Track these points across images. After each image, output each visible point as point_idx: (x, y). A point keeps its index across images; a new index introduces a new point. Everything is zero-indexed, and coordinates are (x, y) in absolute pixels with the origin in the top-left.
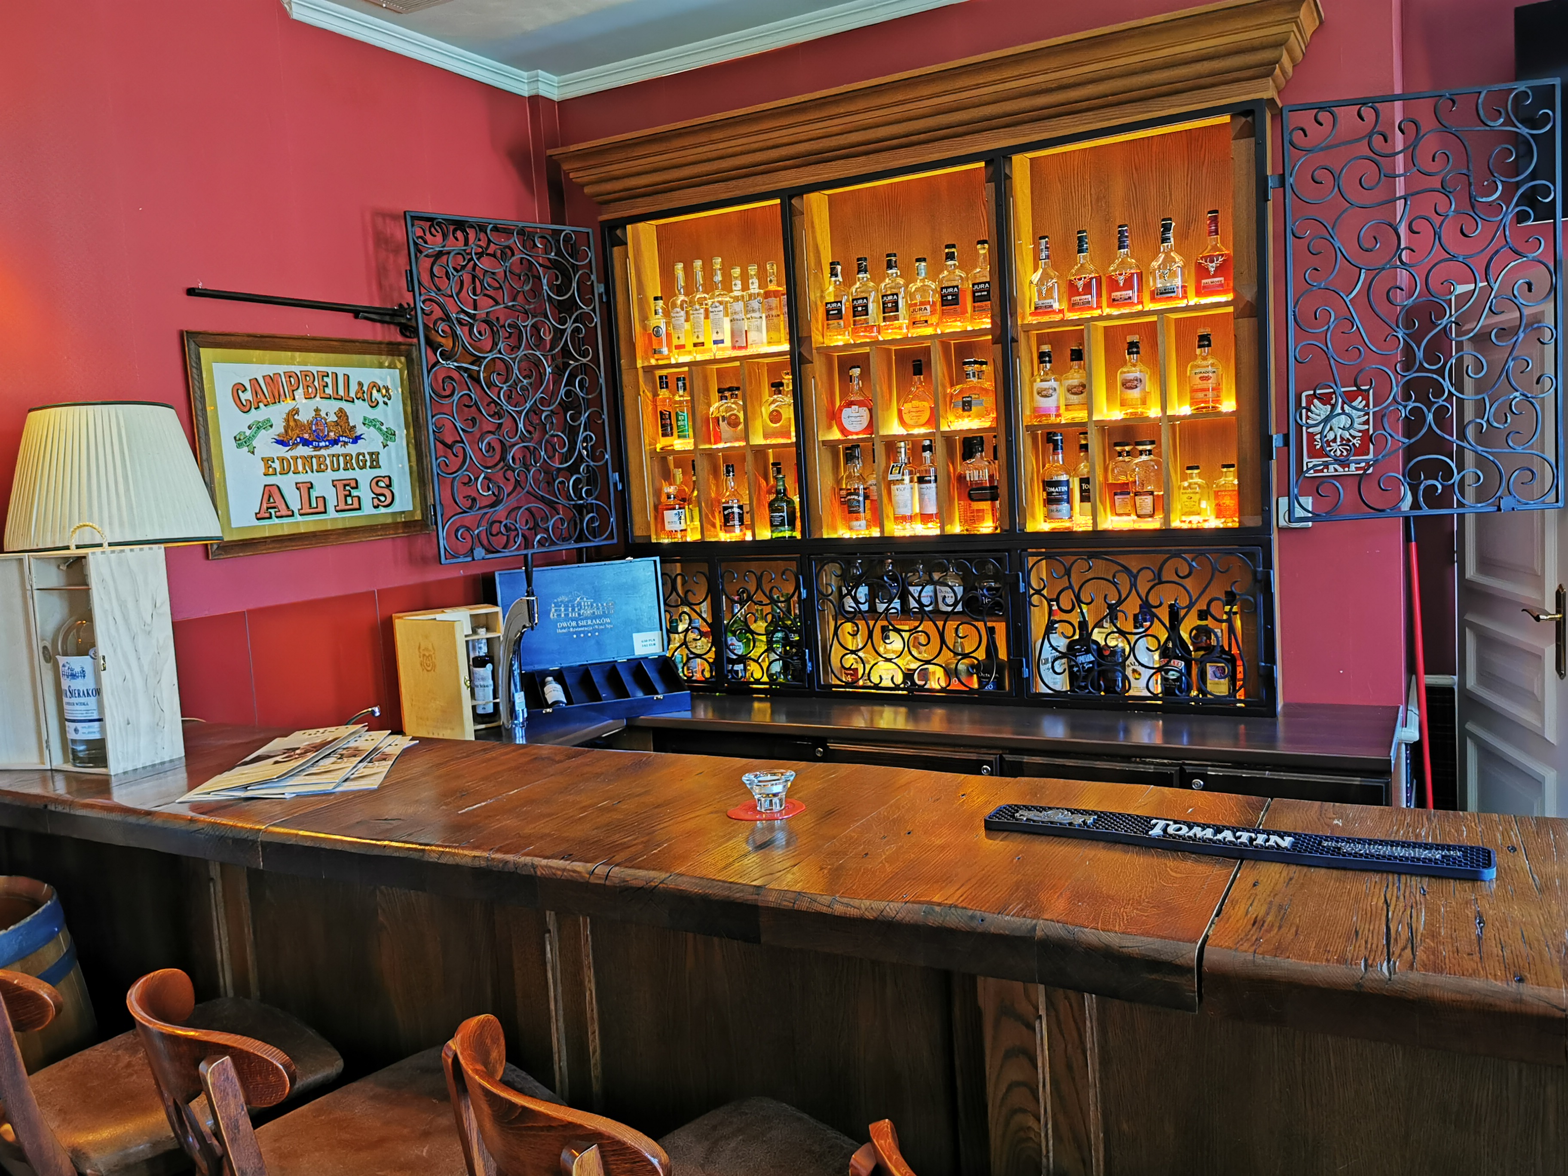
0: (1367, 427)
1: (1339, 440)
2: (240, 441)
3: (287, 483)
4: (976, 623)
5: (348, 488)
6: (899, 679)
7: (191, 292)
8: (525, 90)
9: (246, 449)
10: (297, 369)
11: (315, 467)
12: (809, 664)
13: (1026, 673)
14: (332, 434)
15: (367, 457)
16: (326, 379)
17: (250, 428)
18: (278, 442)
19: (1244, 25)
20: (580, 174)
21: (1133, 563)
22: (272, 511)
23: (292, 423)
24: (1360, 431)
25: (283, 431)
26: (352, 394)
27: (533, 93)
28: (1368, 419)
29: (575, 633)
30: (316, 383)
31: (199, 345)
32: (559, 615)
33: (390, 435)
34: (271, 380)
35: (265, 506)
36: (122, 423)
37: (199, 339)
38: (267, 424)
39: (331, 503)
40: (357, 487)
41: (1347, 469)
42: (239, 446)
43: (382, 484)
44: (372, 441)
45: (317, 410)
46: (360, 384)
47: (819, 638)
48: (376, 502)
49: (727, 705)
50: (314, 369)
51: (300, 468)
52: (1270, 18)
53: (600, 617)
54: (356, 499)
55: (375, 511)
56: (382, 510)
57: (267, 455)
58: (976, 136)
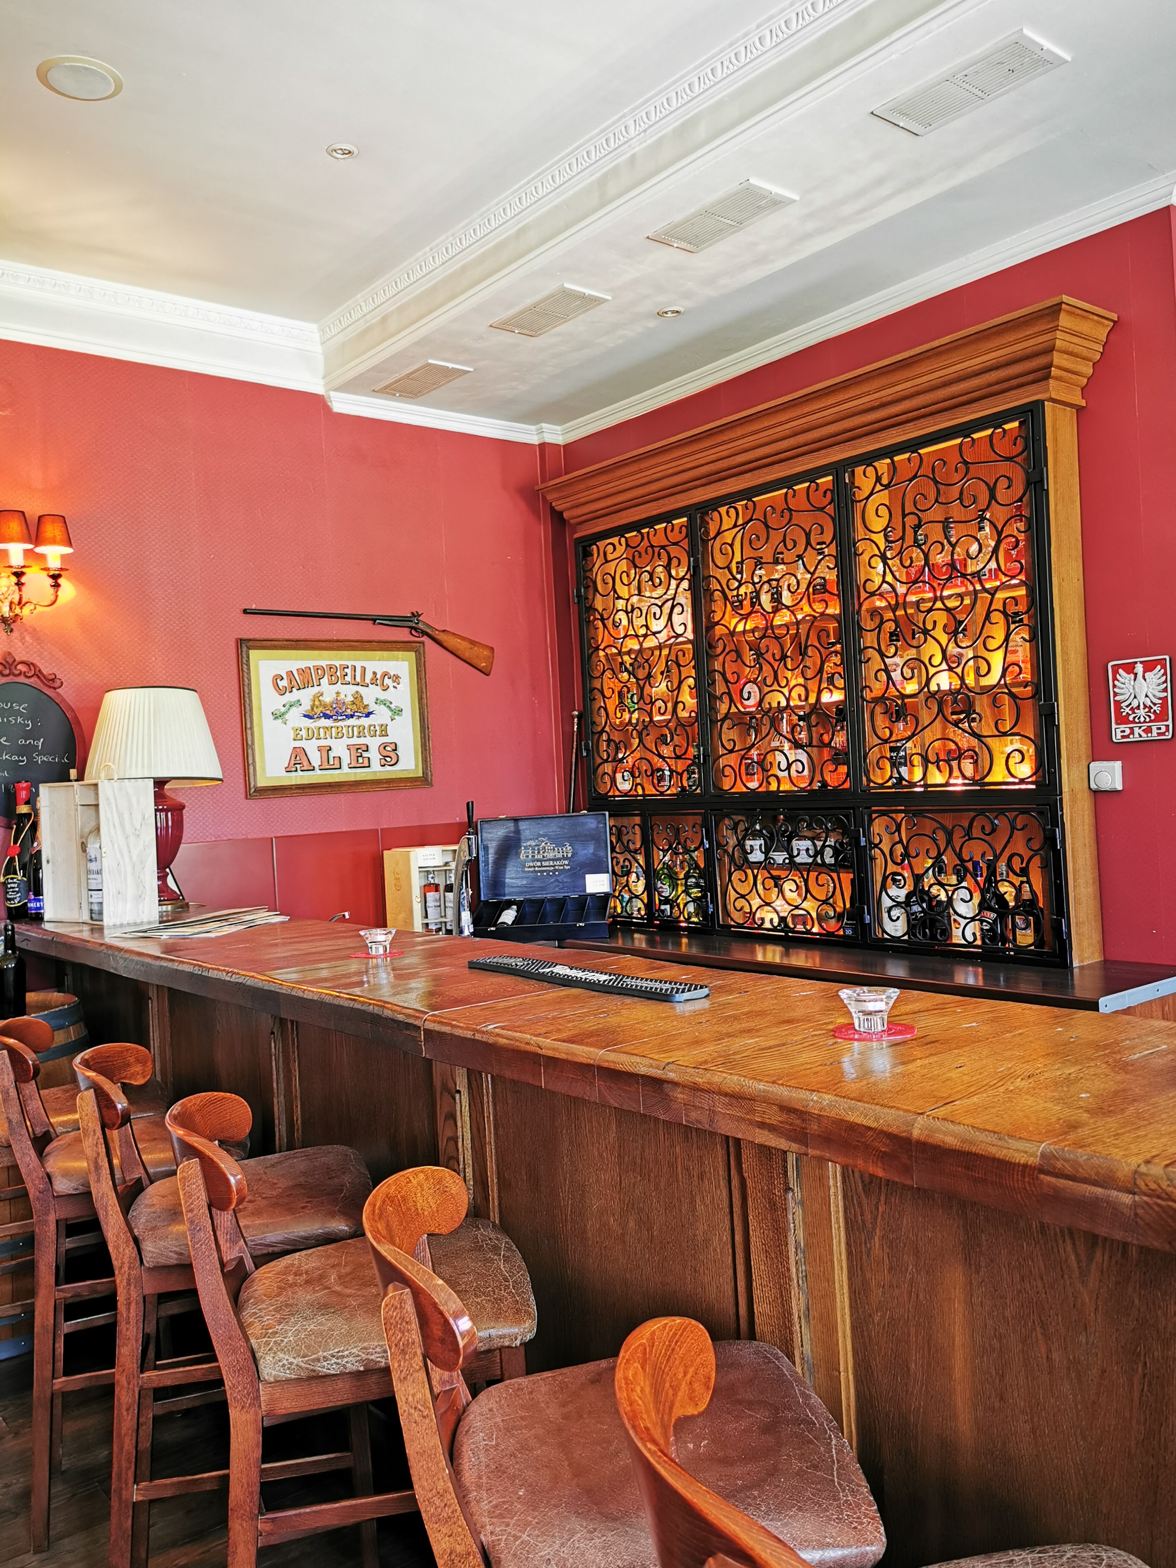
0: (1165, 694)
1: (1142, 706)
2: (277, 716)
3: (312, 748)
4: (832, 874)
5: (360, 751)
6: (776, 922)
7: (245, 611)
8: (535, 440)
9: (280, 721)
10: (324, 663)
11: (334, 735)
12: (711, 906)
13: (867, 919)
14: (349, 710)
15: (377, 728)
16: (346, 670)
17: (284, 706)
18: (305, 716)
19: (1016, 337)
20: (560, 502)
21: (948, 820)
22: (298, 766)
23: (317, 703)
24: (1160, 699)
25: (309, 708)
26: (368, 680)
27: (541, 441)
28: (1167, 687)
29: (539, 871)
30: (338, 673)
31: (249, 648)
32: (527, 856)
33: (399, 711)
34: (301, 671)
35: (293, 762)
36: (152, 701)
37: (251, 643)
38: (299, 703)
39: (345, 762)
40: (367, 751)
41: (1149, 735)
42: (276, 718)
43: (388, 748)
44: (381, 716)
45: (338, 693)
46: (375, 673)
47: (719, 883)
48: (383, 762)
49: (658, 938)
50: (337, 663)
51: (322, 735)
52: (1037, 329)
53: (559, 859)
54: (366, 760)
55: (382, 769)
56: (388, 768)
57: (297, 725)
58: (829, 450)
